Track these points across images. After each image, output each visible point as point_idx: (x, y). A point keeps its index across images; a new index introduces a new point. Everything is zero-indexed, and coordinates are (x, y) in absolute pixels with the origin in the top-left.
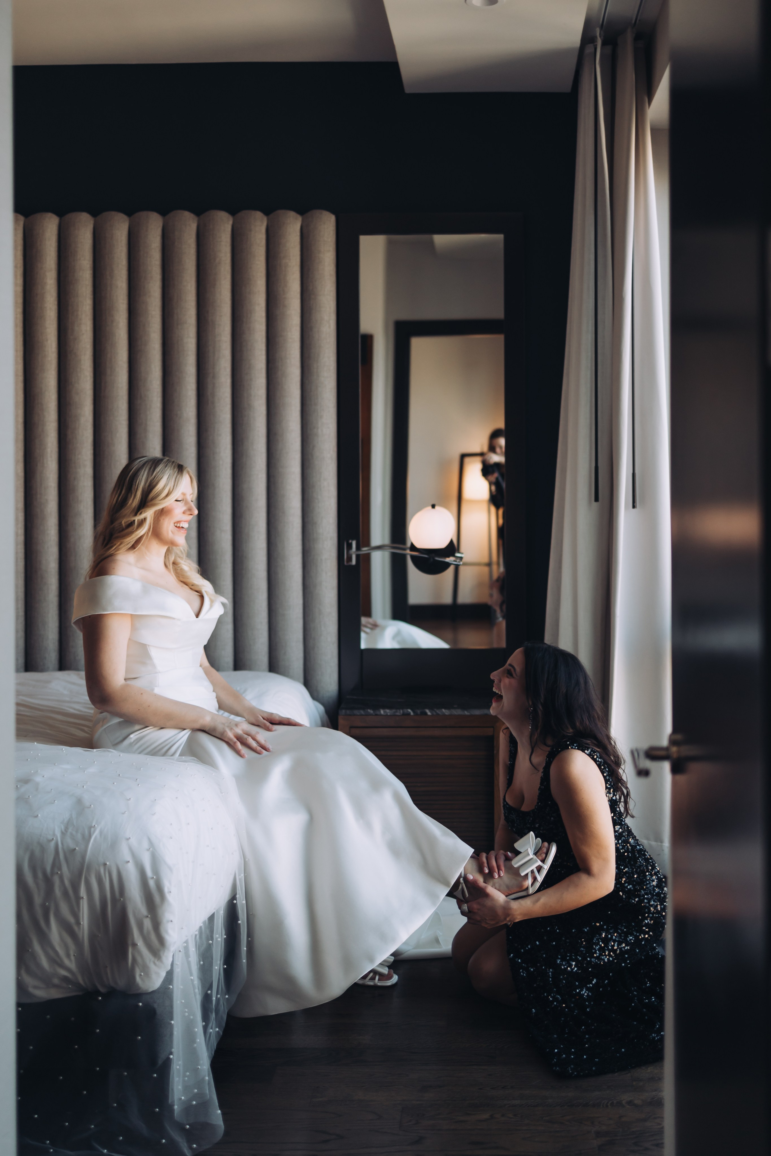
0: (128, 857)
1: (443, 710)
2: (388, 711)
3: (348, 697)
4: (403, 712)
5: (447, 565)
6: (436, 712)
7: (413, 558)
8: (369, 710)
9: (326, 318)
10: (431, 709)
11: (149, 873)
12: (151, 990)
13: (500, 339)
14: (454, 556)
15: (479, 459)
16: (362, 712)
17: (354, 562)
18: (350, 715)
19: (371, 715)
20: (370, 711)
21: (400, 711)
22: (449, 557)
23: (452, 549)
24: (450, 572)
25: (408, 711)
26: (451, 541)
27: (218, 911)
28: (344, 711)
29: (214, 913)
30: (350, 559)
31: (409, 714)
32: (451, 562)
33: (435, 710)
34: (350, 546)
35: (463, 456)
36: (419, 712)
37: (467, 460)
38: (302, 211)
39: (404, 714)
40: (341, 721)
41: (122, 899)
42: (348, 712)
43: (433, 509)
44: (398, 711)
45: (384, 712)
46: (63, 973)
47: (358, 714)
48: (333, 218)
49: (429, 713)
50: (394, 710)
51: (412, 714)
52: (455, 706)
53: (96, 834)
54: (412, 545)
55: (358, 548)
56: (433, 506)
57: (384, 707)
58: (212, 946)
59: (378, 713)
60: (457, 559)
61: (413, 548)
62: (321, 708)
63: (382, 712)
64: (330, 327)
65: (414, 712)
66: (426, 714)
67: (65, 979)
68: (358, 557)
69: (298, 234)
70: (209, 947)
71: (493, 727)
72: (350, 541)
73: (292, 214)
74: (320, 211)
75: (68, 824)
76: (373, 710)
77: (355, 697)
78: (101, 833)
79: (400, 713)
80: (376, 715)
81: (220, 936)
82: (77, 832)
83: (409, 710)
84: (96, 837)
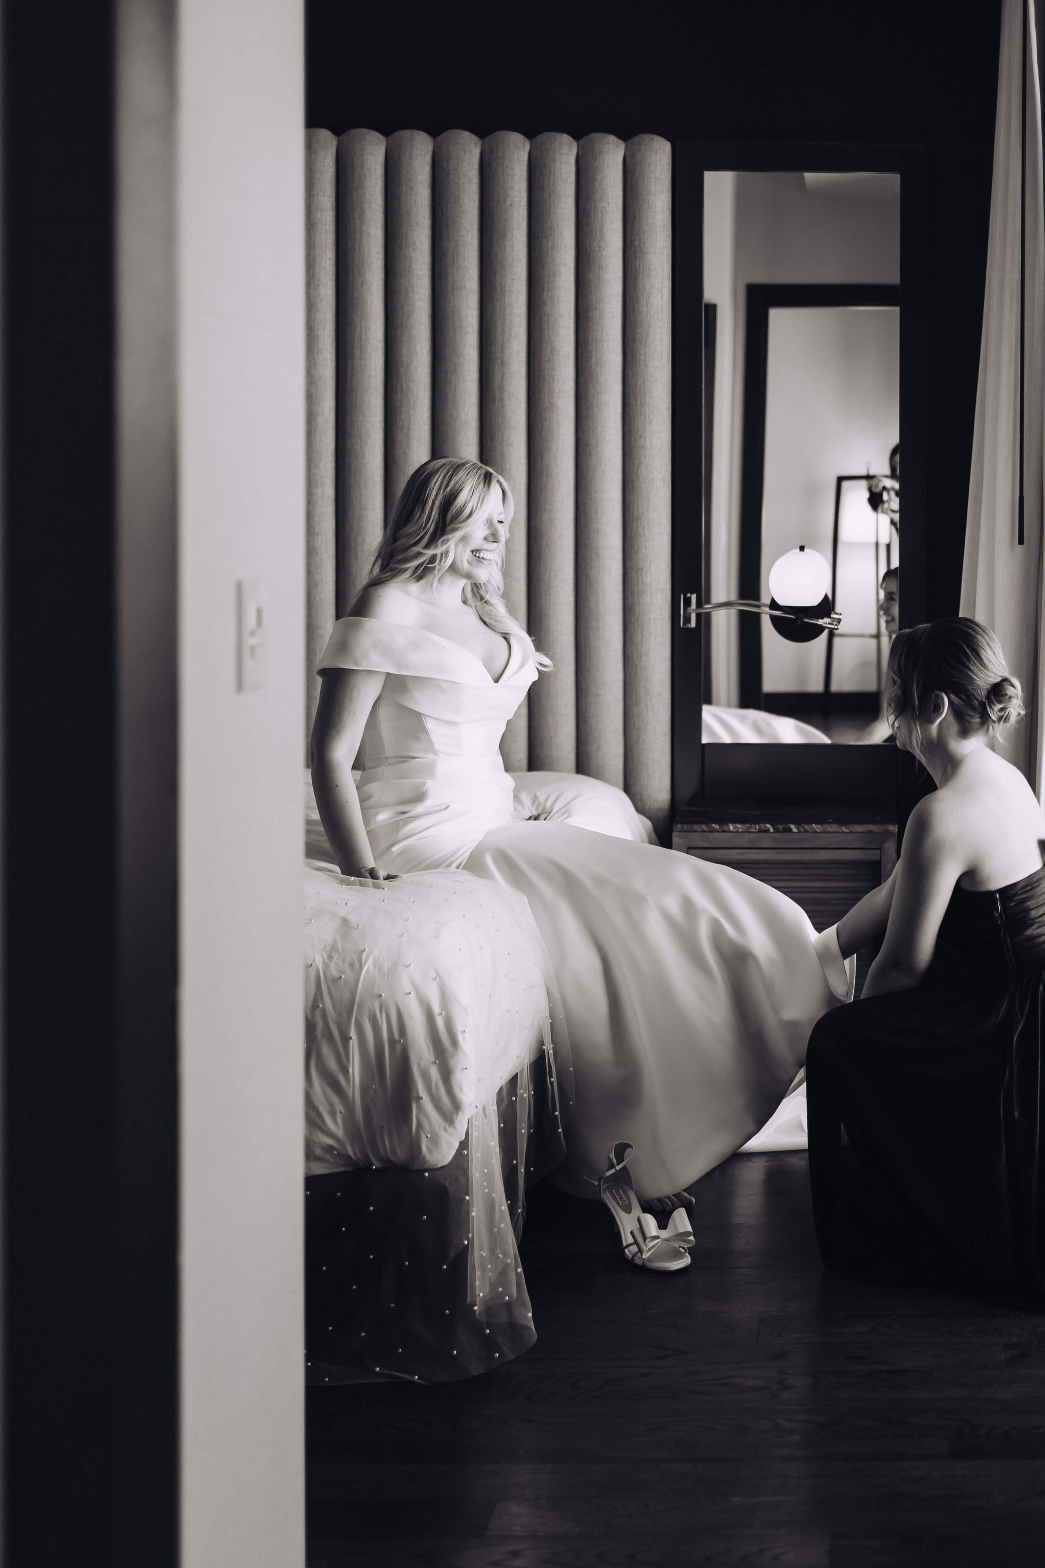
0: (408, 988)
1: (814, 825)
2: (739, 826)
3: (684, 808)
4: (760, 828)
5: (820, 629)
6: (803, 827)
7: (773, 619)
8: (714, 825)
9: (657, 285)
10: (797, 823)
11: (436, 1008)
12: (440, 1165)
13: (894, 312)
14: (829, 617)
15: (864, 483)
16: (704, 827)
17: (693, 624)
18: (688, 831)
19: (717, 831)
20: (716, 826)
21: (756, 827)
22: (822, 618)
23: (827, 606)
24: (822, 639)
25: (766, 827)
26: (826, 596)
27: (522, 1071)
28: (679, 826)
29: (517, 1074)
30: (687, 620)
31: (768, 831)
32: (825, 625)
33: (803, 825)
34: (688, 602)
35: (840, 480)
36: (781, 827)
37: (845, 484)
38: (625, 135)
39: (760, 831)
40: (676, 839)
41: (402, 1041)
42: (685, 827)
43: (802, 552)
44: (753, 826)
45: (735, 828)
46: (328, 1141)
47: (699, 830)
48: (667, 146)
49: (795, 830)
50: (747, 825)
51: (772, 830)
52: (829, 821)
53: (368, 965)
54: (773, 600)
55: (699, 605)
56: (802, 548)
57: (733, 822)
58: (515, 1104)
59: (726, 828)
60: (834, 621)
61: (774, 605)
62: (648, 823)
63: (731, 827)
64: (662, 297)
65: (774, 828)
66: (790, 830)
67: (330, 1149)
68: (698, 616)
69: (621, 167)
70: (512, 1105)
71: (880, 849)
72: (689, 595)
73: (612, 139)
74: (650, 136)
75: (331, 953)
76: (719, 824)
77: (694, 809)
78: (375, 963)
79: (756, 829)
80: (723, 831)
81: (525, 1092)
82: (344, 961)
83: (768, 826)
84: (368, 969)
